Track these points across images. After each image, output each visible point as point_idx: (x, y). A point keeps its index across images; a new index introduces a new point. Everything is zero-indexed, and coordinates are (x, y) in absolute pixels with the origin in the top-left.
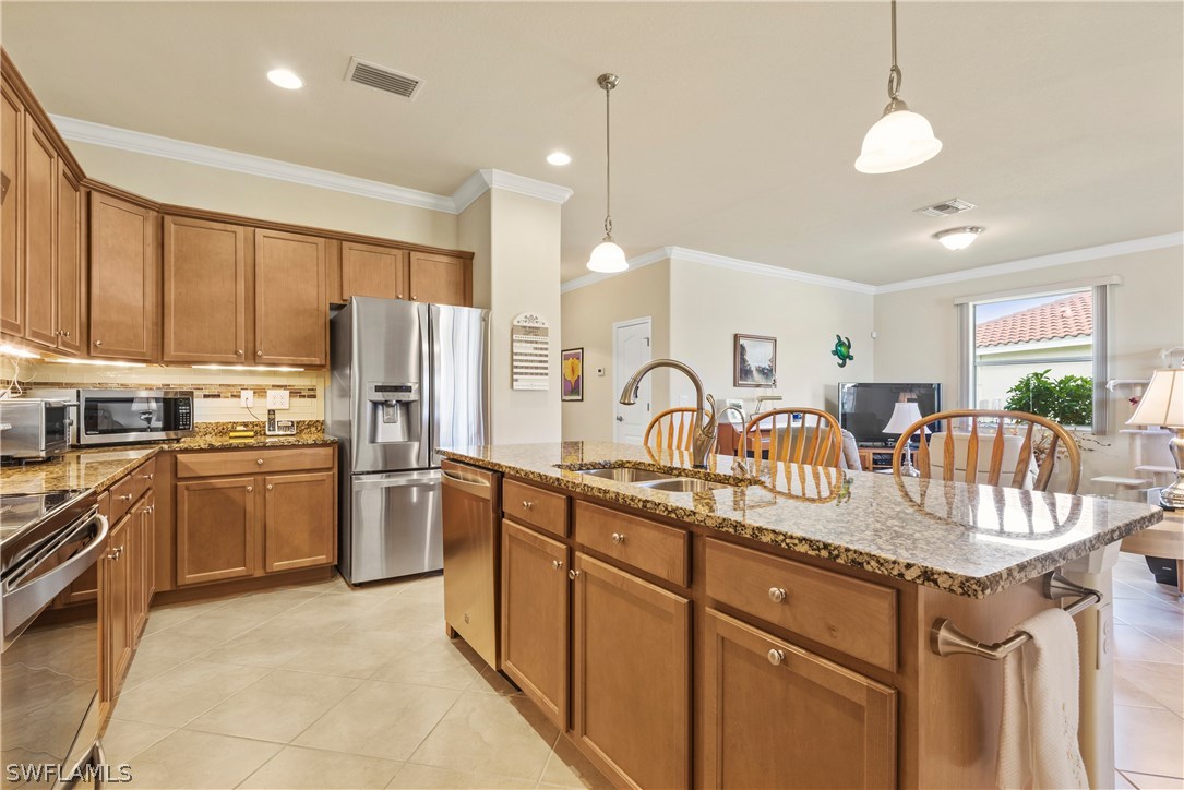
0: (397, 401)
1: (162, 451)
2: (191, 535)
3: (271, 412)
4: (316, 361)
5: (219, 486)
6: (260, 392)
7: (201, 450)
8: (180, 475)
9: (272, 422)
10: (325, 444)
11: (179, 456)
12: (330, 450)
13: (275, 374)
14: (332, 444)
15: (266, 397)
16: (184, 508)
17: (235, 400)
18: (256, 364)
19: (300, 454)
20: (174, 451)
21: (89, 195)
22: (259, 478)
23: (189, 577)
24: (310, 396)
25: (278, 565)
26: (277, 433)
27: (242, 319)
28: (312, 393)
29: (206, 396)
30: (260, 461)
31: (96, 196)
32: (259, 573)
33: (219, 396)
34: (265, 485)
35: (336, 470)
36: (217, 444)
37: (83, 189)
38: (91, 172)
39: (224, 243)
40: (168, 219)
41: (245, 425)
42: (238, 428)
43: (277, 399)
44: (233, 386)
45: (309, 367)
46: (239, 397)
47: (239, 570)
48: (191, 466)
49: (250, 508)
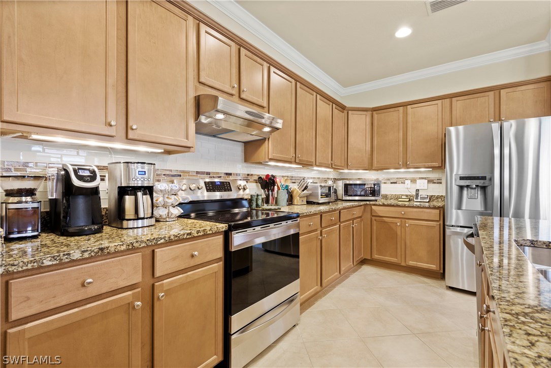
0: (477, 186)
1: (367, 204)
2: (377, 239)
3: (417, 190)
4: (436, 164)
5: (386, 221)
6: (413, 181)
7: (380, 205)
8: (373, 214)
9: (417, 195)
10: (435, 208)
11: (373, 207)
12: (437, 211)
13: (420, 172)
14: (439, 208)
15: (416, 183)
16: (375, 228)
17: (403, 184)
18: (408, 168)
19: (422, 212)
20: (371, 205)
21: (348, 112)
22: (403, 220)
23: (376, 256)
24: (438, 183)
25: (412, 263)
26: (419, 200)
27: (401, 149)
28: (439, 181)
29: (391, 183)
30: (403, 213)
31: (349, 112)
32: (403, 264)
33: (396, 183)
34: (405, 224)
35: (442, 222)
36: (386, 203)
37: (346, 112)
38: (348, 104)
39: (395, 116)
40: (374, 113)
41: (407, 196)
42: (403, 197)
43: (422, 184)
44: (402, 178)
45: (433, 168)
46: (405, 183)
47: (394, 260)
48: (377, 211)
49: (399, 233)
